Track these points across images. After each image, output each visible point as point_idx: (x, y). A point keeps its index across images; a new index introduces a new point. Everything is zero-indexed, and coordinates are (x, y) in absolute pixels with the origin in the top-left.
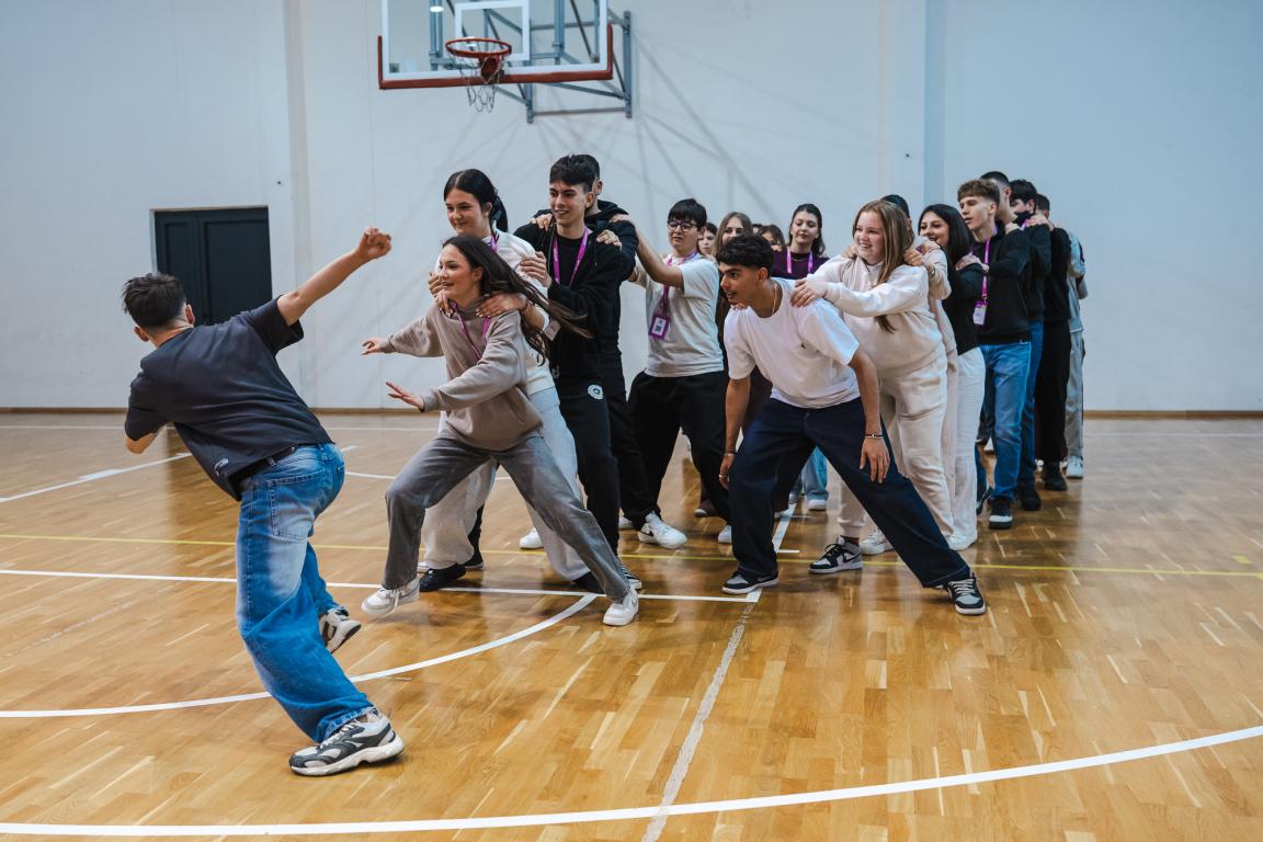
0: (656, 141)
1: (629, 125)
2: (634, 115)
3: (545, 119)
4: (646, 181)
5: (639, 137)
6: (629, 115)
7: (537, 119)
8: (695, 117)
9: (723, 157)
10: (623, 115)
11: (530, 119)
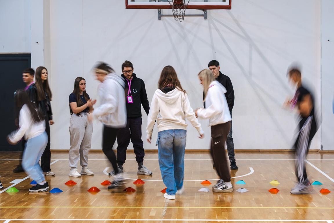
0: (217, 30)
1: (205, 22)
2: (208, 18)
3: (166, 18)
4: (213, 48)
5: (210, 28)
6: (206, 18)
7: (162, 18)
8: (235, 20)
9: (247, 38)
10: (203, 18)
11: (160, 18)
